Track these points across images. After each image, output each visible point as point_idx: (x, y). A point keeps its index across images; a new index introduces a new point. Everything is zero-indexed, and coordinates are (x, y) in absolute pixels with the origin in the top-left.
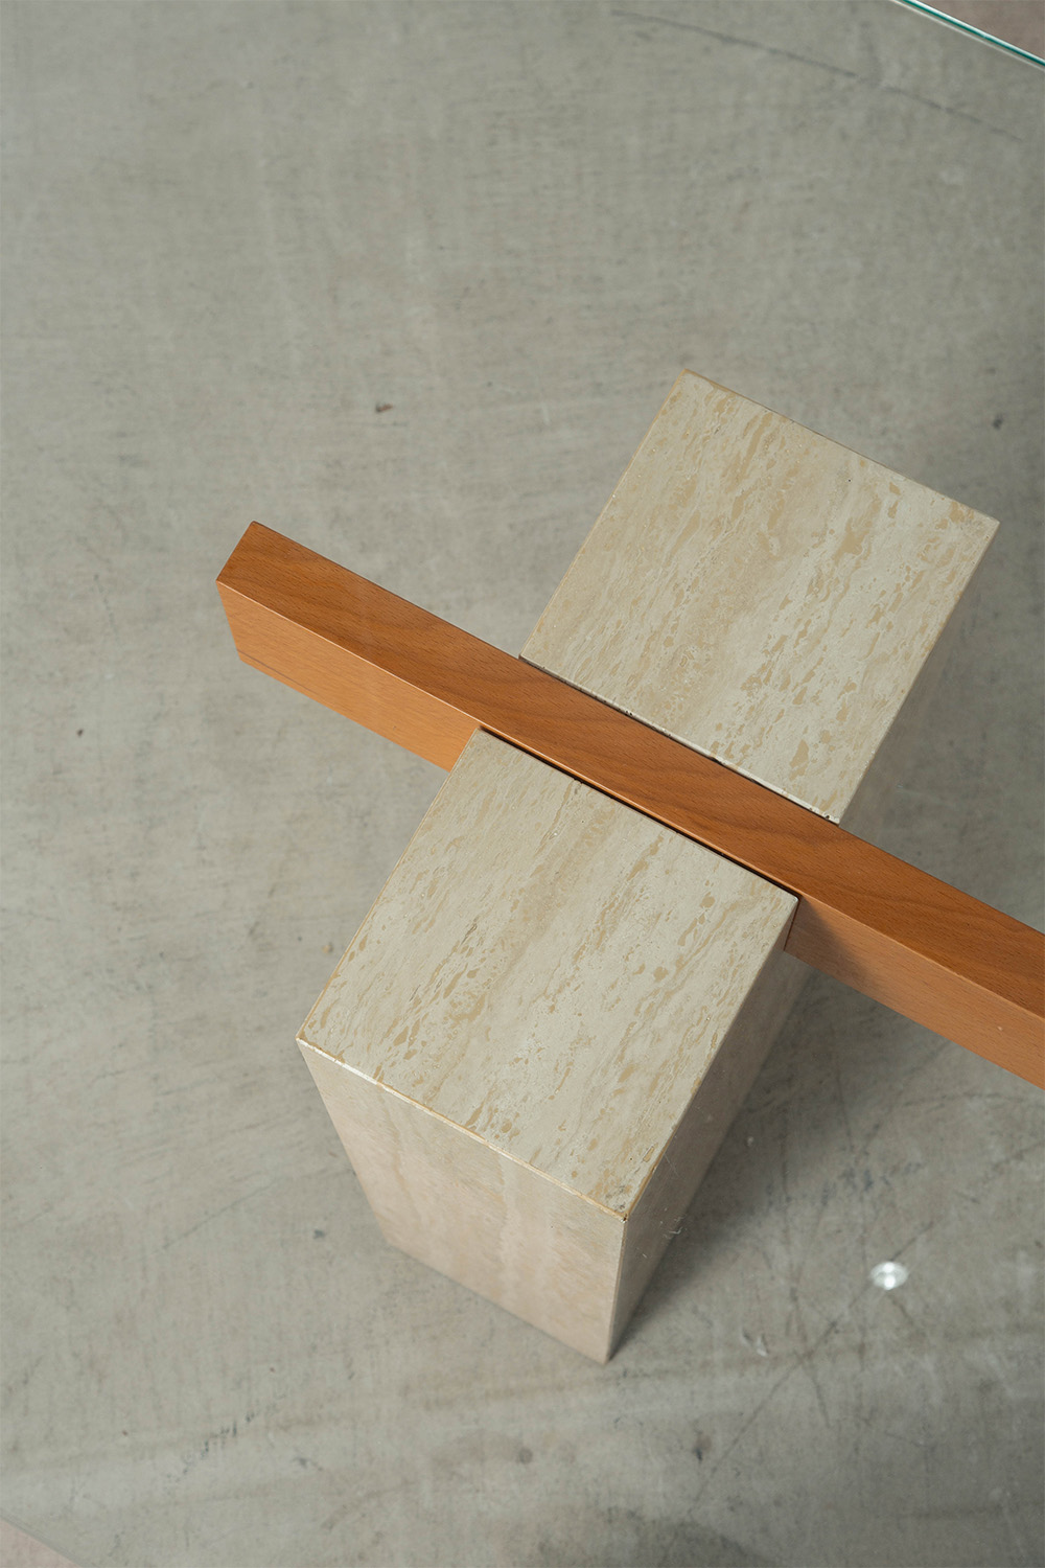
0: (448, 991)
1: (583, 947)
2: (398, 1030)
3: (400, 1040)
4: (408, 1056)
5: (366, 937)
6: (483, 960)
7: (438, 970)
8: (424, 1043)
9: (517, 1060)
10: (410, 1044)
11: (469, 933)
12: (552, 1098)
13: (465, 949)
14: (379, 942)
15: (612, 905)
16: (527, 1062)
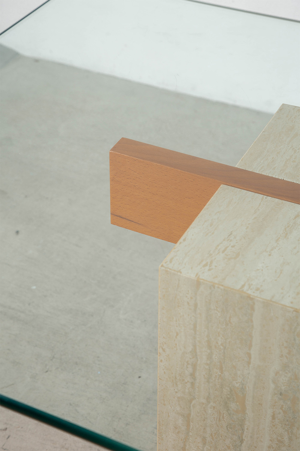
0: (223, 252)
1: (279, 238)
2: (204, 263)
3: (205, 265)
4: (209, 270)
5: (186, 238)
6: (236, 243)
7: (218, 246)
8: (216, 266)
9: (258, 270)
10: (210, 266)
11: (229, 235)
12: (276, 280)
13: (228, 240)
14: (191, 239)
15: (288, 227)
16: (262, 270)
